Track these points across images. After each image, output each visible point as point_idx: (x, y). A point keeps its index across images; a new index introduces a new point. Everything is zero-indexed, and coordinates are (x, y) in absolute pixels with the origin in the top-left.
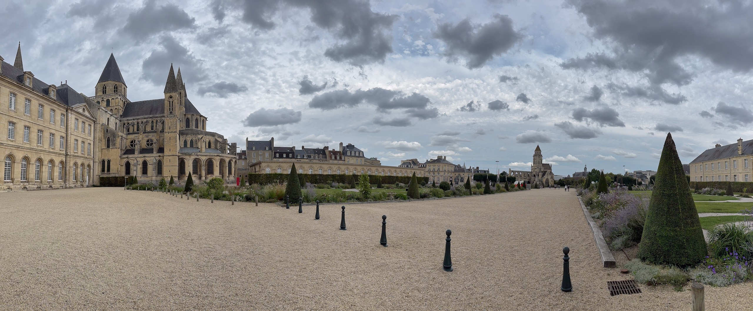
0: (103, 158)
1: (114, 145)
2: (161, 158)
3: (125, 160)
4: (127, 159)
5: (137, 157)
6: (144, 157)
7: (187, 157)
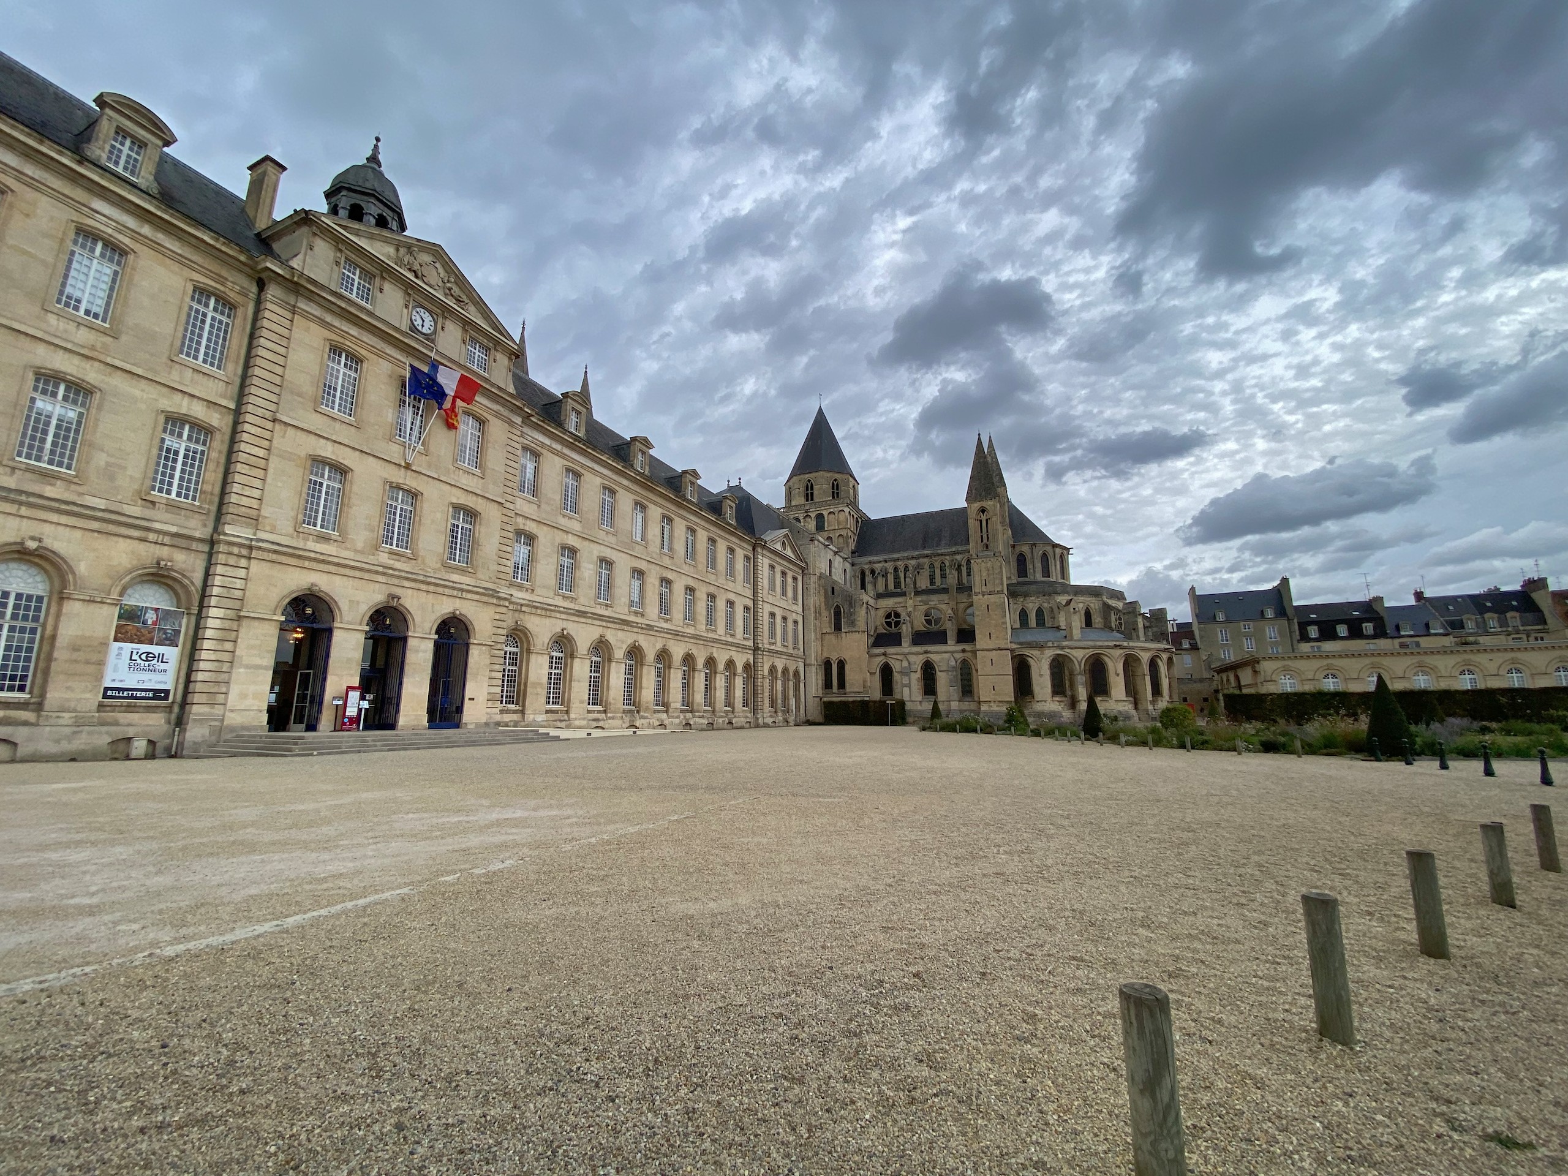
0: (825, 655)
1: (852, 623)
2: (969, 655)
3: (881, 660)
4: (882, 658)
5: (909, 653)
6: (926, 652)
7: (1035, 652)
